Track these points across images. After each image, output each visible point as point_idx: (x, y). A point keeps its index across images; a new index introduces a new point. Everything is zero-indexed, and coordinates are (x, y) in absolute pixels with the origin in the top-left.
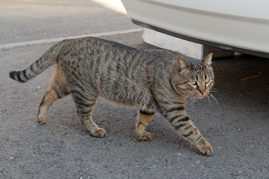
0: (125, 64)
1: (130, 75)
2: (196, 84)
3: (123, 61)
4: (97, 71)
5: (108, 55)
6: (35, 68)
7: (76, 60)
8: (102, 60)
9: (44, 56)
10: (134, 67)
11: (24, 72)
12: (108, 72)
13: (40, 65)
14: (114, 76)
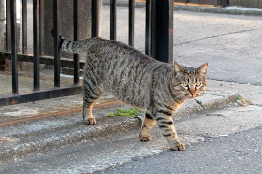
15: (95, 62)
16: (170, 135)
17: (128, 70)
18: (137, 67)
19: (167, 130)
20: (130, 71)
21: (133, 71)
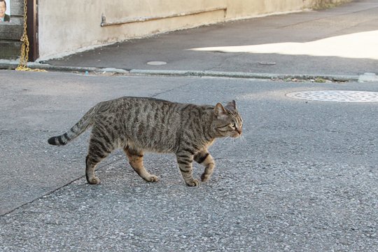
0: (163, 113)
1: (166, 122)
2: (235, 126)
3: (161, 110)
4: (136, 120)
5: (146, 107)
6: (76, 129)
7: (113, 116)
8: (142, 111)
9: (84, 118)
10: (170, 114)
11: (65, 135)
12: (148, 120)
13: (81, 126)
14: (152, 123)
15: (110, 118)
16: (188, 171)
17: (153, 113)
18: (162, 108)
19: (186, 167)
20: (157, 113)
21: (159, 112)
